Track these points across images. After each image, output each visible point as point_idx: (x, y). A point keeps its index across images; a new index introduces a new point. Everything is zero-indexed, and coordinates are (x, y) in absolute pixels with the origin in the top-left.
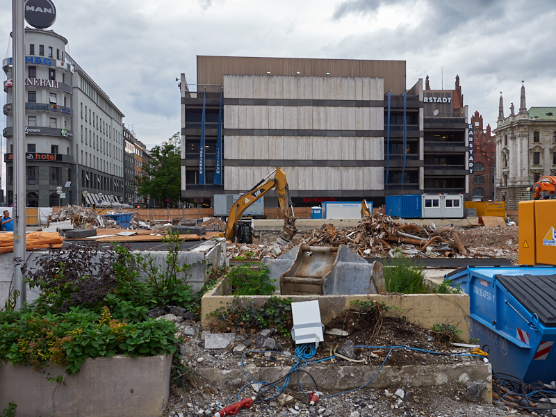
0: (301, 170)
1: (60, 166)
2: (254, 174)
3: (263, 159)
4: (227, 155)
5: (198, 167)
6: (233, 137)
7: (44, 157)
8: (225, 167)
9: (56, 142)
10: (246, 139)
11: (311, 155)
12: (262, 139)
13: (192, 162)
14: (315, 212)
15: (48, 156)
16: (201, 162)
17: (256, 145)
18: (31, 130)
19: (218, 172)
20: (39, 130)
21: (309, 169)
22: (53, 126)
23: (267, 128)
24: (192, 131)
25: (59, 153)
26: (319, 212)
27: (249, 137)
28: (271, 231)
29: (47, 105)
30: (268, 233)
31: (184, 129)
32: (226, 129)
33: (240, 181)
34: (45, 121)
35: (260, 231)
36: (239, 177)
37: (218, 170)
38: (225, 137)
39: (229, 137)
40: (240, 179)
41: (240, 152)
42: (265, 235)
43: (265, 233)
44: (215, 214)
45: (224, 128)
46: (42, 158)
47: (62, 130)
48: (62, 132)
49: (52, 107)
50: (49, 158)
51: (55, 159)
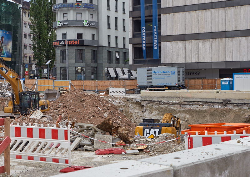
0: (228, 41)
1: (84, 48)
2: (185, 48)
3: (193, 33)
4: (164, 32)
5: (141, 44)
6: (168, 14)
7: (70, 42)
8: (162, 43)
9: (80, 31)
10: (179, 15)
11: (238, 26)
12: (193, 13)
13: (137, 40)
14: (223, 83)
15: (73, 41)
17: (187, 21)
18: (62, 24)
19: (156, 48)
20: (67, 23)
21: (236, 40)
22: (79, 19)
23: (197, 3)
25: (83, 39)
26: (227, 83)
27: (181, 13)
28: (154, 101)
29: (73, 3)
30: (152, 103)
31: (131, 12)
32: (162, 8)
33: (174, 55)
34: (72, 16)
35: (145, 101)
36: (173, 52)
37: (156, 46)
38: (162, 15)
39: (165, 15)
40: (174, 53)
41: (174, 28)
42: (149, 105)
43: (149, 103)
44: (138, 85)
45: (161, 7)
46: (69, 43)
47: (84, 21)
48: (84, 22)
49: (76, 4)
50: (74, 43)
51: (79, 44)
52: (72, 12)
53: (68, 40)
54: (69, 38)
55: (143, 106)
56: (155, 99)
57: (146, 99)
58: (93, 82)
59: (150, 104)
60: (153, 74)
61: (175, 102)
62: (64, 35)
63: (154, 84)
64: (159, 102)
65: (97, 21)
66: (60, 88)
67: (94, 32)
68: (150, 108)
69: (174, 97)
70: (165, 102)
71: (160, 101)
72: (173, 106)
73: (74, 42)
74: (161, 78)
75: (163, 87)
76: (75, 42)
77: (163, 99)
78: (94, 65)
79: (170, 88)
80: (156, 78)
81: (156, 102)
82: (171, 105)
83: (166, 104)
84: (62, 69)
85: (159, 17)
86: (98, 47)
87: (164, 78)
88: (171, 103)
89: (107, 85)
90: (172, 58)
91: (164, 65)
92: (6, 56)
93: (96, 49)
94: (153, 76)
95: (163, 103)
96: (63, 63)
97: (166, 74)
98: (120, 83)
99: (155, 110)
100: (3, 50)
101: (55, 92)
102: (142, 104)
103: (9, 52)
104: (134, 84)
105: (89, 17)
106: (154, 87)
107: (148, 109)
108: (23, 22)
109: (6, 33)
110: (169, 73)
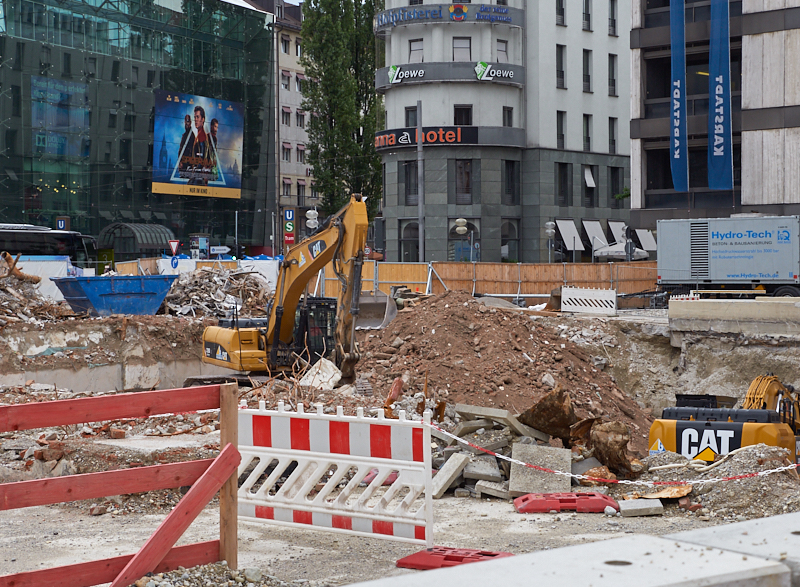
1: (477, 155)
4: (751, 98)
7: (432, 136)
8: (746, 135)
9: (465, 97)
13: (655, 127)
15: (441, 132)
16: (677, 123)
18: (405, 74)
19: (718, 152)
20: (421, 73)
22: (462, 56)
24: (656, 36)
25: (474, 125)
28: (716, 334)
29: (440, 6)
30: (708, 341)
31: (637, 32)
32: (747, 14)
33: (788, 174)
34: (437, 48)
35: (684, 332)
36: (783, 164)
37: (718, 146)
38: (746, 39)
39: (758, 39)
40: (787, 169)
41: (788, 84)
42: (698, 346)
43: (698, 341)
44: (659, 277)
45: (744, 11)
46: (429, 139)
47: (479, 65)
48: (476, 69)
49: (452, 10)
50: (444, 138)
51: (459, 140)
52: (437, 34)
53: (426, 130)
54: (427, 120)
55: (678, 350)
56: (719, 328)
57: (687, 328)
58: (507, 268)
59: (700, 345)
60: (711, 240)
61: (788, 336)
62: (412, 112)
63: (717, 274)
64: (732, 339)
65: (520, 63)
66: (396, 288)
67: (511, 101)
68: (702, 359)
69: (788, 321)
70: (754, 339)
71: (739, 334)
72: (784, 350)
73: (444, 135)
74: (742, 254)
75: (748, 287)
76: (447, 136)
77: (749, 329)
78: (510, 211)
79: (772, 290)
80: (722, 255)
81: (722, 338)
82: (775, 349)
83: (759, 343)
84: (404, 225)
85: (736, 44)
86: (524, 150)
87: (751, 254)
88: (776, 343)
89: (553, 279)
90: (781, 187)
91: (753, 212)
92: (224, 183)
93: (516, 157)
94: (711, 248)
95: (746, 343)
96: (407, 204)
97: (758, 239)
98: (599, 270)
99: (720, 365)
100: (215, 163)
101: (381, 301)
102: (675, 342)
103: (233, 171)
104: (644, 276)
105: (495, 51)
106: (717, 287)
107: (694, 360)
108: (280, 72)
109: (224, 107)
110: (768, 239)
